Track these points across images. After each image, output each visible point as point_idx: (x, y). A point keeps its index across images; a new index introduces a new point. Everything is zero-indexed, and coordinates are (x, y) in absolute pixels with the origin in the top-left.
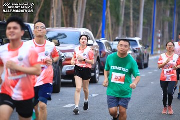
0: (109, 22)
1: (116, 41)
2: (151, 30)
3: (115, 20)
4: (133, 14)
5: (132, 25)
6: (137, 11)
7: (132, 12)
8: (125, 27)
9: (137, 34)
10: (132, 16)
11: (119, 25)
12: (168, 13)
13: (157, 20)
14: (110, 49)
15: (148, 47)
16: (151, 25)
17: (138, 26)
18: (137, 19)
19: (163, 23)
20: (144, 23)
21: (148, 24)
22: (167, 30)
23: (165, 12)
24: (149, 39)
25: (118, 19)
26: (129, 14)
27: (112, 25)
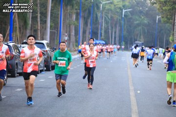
0: (17, 25)
1: (23, 43)
2: (57, 33)
3: (22, 24)
4: (40, 17)
5: (39, 28)
6: (44, 15)
7: (39, 15)
8: (33, 30)
9: (44, 37)
10: (39, 20)
11: (26, 28)
12: (74, 17)
13: (63, 23)
14: (18, 51)
15: (56, 49)
16: (58, 28)
17: (46, 29)
18: (44, 22)
19: (69, 27)
20: (51, 26)
21: (55, 27)
22: (73, 33)
23: (71, 16)
24: (57, 42)
25: (25, 23)
26: (36, 17)
27: (20, 28)
